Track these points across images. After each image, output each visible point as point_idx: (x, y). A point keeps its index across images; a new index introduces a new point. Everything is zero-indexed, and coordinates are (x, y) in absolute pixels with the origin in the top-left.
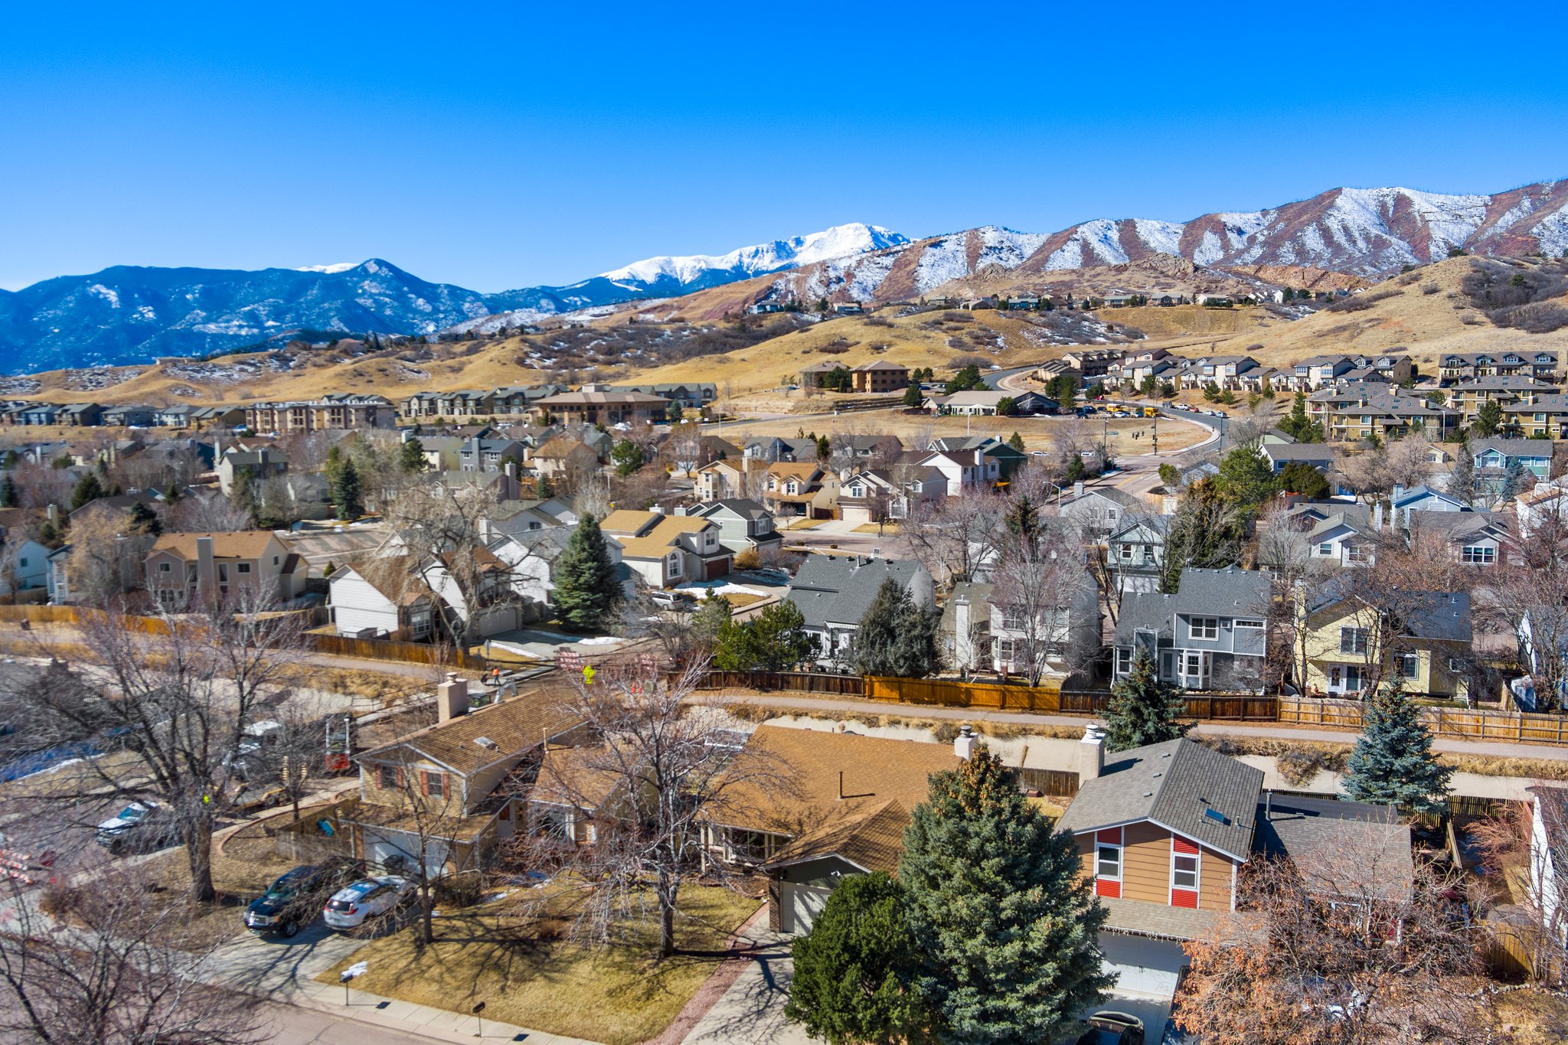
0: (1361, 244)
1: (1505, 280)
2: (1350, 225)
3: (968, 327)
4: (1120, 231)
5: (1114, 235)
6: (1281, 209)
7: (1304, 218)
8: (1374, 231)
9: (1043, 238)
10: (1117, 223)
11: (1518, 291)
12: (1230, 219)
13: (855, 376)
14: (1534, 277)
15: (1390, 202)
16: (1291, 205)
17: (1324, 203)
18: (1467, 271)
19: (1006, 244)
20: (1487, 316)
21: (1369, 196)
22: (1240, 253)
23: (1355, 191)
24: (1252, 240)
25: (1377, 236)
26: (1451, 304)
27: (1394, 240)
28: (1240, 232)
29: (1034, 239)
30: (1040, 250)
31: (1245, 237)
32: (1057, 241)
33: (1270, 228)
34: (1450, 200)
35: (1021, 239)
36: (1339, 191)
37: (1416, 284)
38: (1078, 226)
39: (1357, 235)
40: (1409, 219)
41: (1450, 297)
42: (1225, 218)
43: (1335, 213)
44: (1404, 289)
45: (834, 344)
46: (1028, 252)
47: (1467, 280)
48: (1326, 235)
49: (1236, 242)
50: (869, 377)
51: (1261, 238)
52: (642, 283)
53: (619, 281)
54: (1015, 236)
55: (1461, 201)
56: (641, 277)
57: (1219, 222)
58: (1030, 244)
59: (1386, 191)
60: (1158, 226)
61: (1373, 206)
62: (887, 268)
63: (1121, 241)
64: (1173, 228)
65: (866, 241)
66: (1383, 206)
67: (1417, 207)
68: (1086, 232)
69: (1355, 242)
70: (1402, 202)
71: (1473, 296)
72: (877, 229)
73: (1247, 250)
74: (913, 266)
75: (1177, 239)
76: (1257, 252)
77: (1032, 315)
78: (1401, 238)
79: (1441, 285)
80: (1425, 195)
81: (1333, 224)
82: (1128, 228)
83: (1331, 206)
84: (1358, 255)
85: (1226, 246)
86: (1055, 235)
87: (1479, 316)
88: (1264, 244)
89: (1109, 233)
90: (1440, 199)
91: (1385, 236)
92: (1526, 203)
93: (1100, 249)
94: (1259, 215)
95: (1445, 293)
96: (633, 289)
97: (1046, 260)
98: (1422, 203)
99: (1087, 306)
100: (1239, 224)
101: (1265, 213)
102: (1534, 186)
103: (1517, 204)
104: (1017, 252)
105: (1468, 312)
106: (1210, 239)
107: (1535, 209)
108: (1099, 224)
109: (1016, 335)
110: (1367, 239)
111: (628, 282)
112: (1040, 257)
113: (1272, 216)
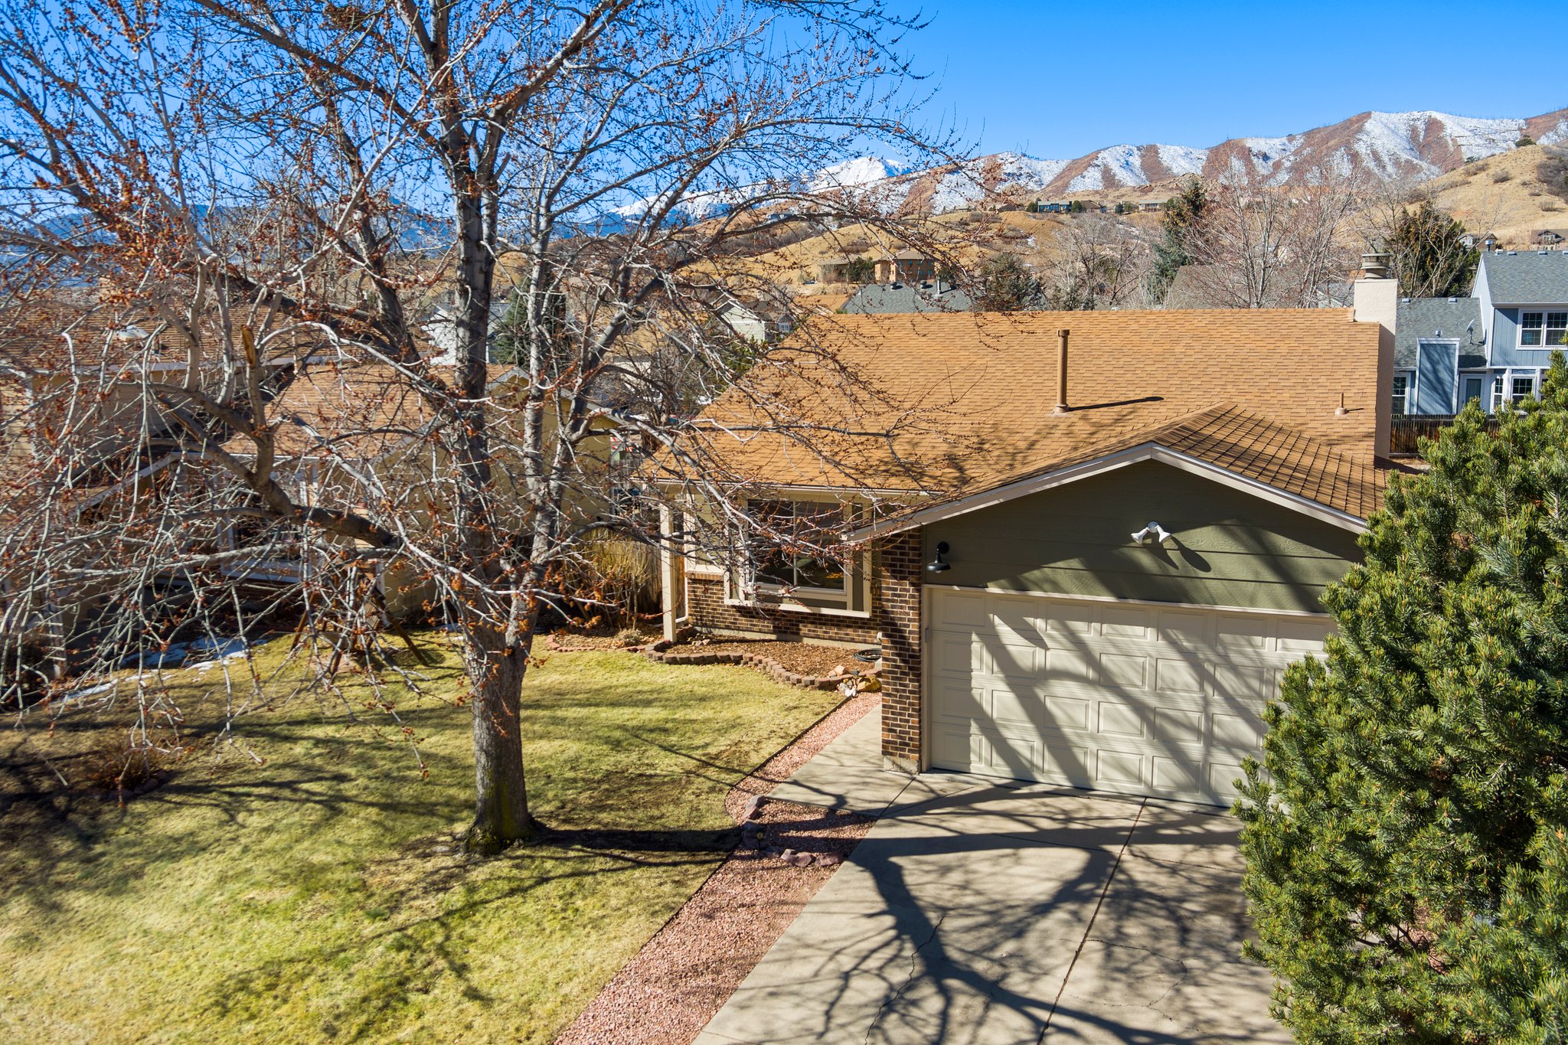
0: (1390, 169)
2: (1380, 149)
4: (1142, 156)
5: (1136, 161)
6: (1309, 135)
7: (1332, 143)
8: (1405, 156)
9: (1063, 164)
10: (1139, 149)
12: (1256, 144)
15: (1421, 126)
16: (1318, 130)
17: (1354, 126)
18: (1539, 159)
19: (1025, 170)
21: (1400, 120)
22: (1265, 178)
23: (1385, 115)
24: (1277, 166)
25: (1407, 161)
26: (1526, 191)
27: (1424, 165)
28: (1266, 157)
29: (1053, 165)
30: (1059, 177)
31: (1270, 163)
32: (1077, 167)
33: (1295, 154)
34: (1483, 124)
35: (1039, 166)
36: (1368, 115)
37: (1483, 174)
38: (1099, 152)
39: (1386, 159)
40: (1441, 143)
41: (1524, 184)
42: (1250, 143)
43: (1364, 138)
44: (1471, 179)
46: (1048, 178)
47: (1541, 167)
48: (1354, 157)
49: (1262, 168)
51: (1288, 164)
54: (1034, 163)
55: (1495, 124)
57: (1243, 147)
58: (1049, 170)
59: (1416, 115)
60: (1181, 152)
61: (1403, 131)
62: (902, 195)
63: (1143, 167)
64: (1196, 153)
66: (1414, 130)
67: (1449, 131)
68: (1108, 158)
69: (1384, 167)
70: (1433, 126)
71: (1549, 182)
72: (889, 162)
73: (1272, 175)
74: (929, 193)
75: (1200, 164)
76: (1283, 177)
77: (1062, 217)
78: (1433, 163)
79: (1513, 173)
80: (1457, 119)
81: (1361, 148)
82: (1150, 154)
83: (1360, 130)
84: (1387, 180)
85: (1251, 170)
86: (1075, 162)
87: (1558, 203)
88: (1290, 170)
89: (1131, 159)
90: (1473, 123)
91: (1415, 161)
92: (1563, 127)
93: (1121, 175)
94: (1284, 140)
95: (1518, 181)
97: (1066, 186)
98: (1454, 127)
99: (1120, 212)
100: (1265, 149)
101: (1291, 138)
103: (1553, 129)
104: (1036, 178)
105: (1546, 198)
106: (1237, 164)
108: (1120, 149)
110: (1397, 163)
112: (1059, 183)
113: (1299, 141)
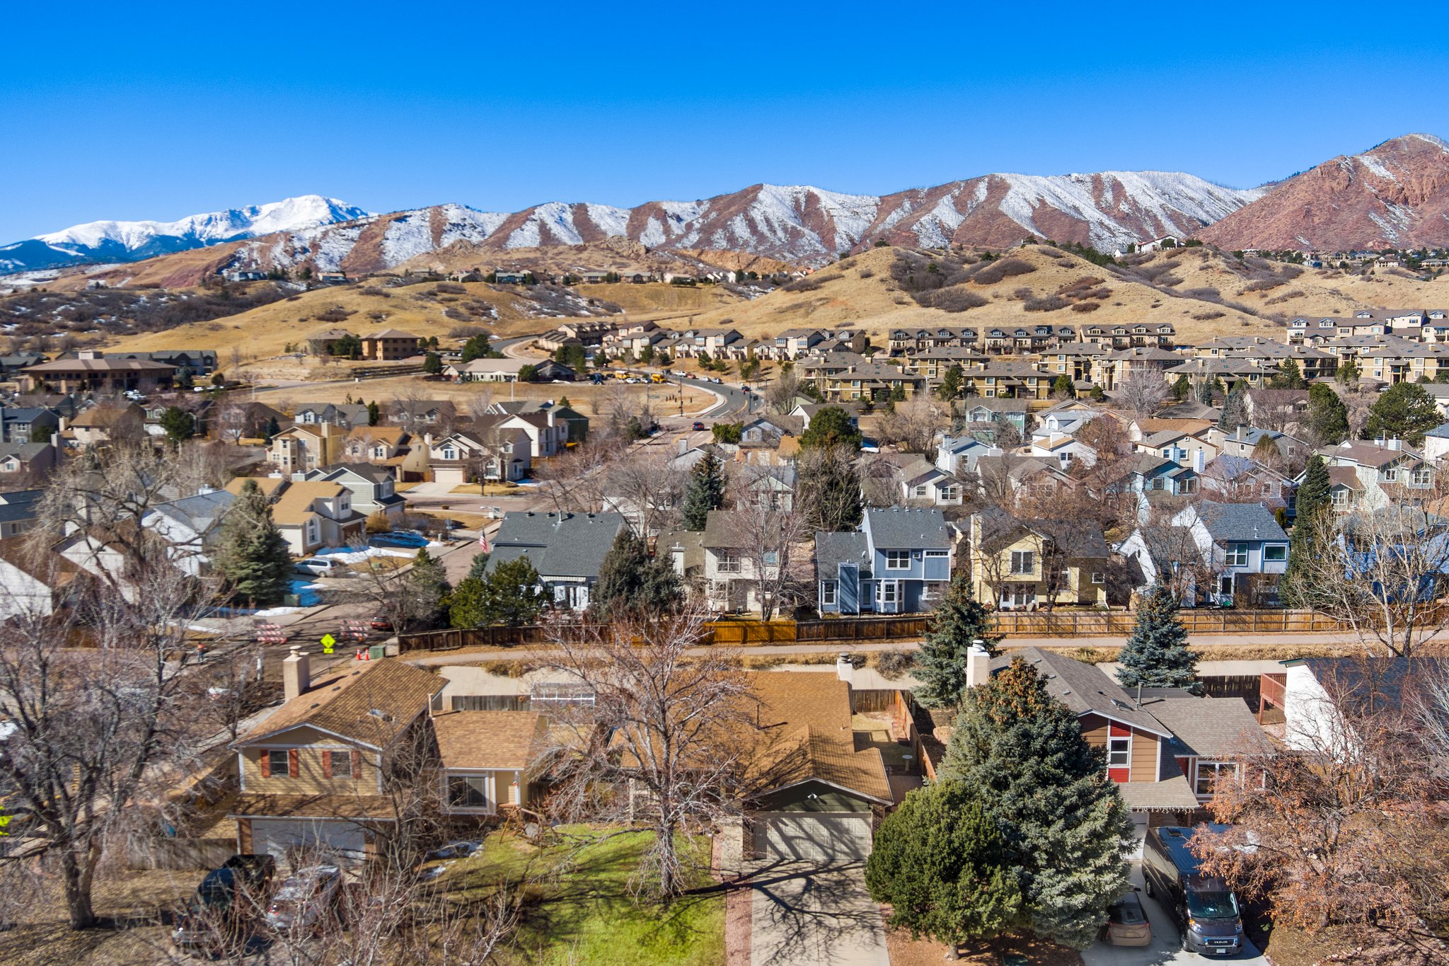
0: (780, 234)
1: (922, 267)
2: (771, 217)
3: (462, 299)
4: (573, 213)
5: (569, 217)
6: (713, 200)
7: (733, 209)
8: (791, 223)
9: (503, 217)
10: (571, 206)
11: (933, 277)
12: (670, 207)
13: (365, 345)
14: (943, 266)
15: (803, 199)
16: (720, 197)
17: (748, 197)
18: (892, 259)
19: (469, 221)
20: (913, 297)
21: (786, 192)
22: (680, 238)
23: (774, 188)
24: (689, 227)
25: (793, 228)
26: (884, 287)
27: (806, 231)
28: (679, 219)
29: (495, 218)
30: (501, 228)
31: (683, 224)
32: (517, 220)
33: (705, 216)
34: (850, 199)
35: (482, 218)
36: (760, 187)
37: (852, 270)
38: (535, 207)
39: (776, 225)
40: (818, 213)
41: (882, 280)
42: (665, 206)
43: (758, 206)
44: (844, 273)
45: (332, 313)
46: (490, 229)
47: (893, 267)
48: (752, 224)
49: (677, 229)
50: (380, 345)
51: (697, 226)
52: (83, 248)
53: (57, 245)
54: (477, 215)
55: (858, 200)
56: (83, 241)
57: (660, 209)
58: (492, 222)
59: (798, 188)
60: (608, 211)
61: (789, 201)
62: (352, 240)
63: (575, 222)
64: (620, 213)
65: (324, 212)
66: (797, 201)
67: (823, 204)
68: (541, 213)
69: (775, 232)
70: (812, 198)
71: (900, 280)
72: (335, 201)
73: (686, 235)
74: (378, 239)
75: (624, 224)
76: (694, 237)
77: (520, 289)
78: (812, 230)
79: (874, 270)
80: (830, 194)
81: (757, 215)
82: (580, 211)
83: (755, 199)
84: (778, 243)
85: (667, 231)
86: (514, 215)
87: (907, 297)
88: (700, 230)
89: (564, 215)
90: (841, 198)
91: (799, 228)
92: (907, 205)
93: (556, 229)
94: (694, 204)
95: (877, 278)
96: (73, 253)
97: (507, 238)
98: (827, 201)
99: (567, 281)
100: (678, 212)
101: (699, 203)
102: (913, 191)
103: (900, 205)
104: (479, 229)
105: (898, 293)
106: (653, 225)
107: (914, 210)
108: (554, 206)
109: (508, 307)
110: (785, 229)
111: (67, 246)
112: (501, 235)
113: (706, 206)
